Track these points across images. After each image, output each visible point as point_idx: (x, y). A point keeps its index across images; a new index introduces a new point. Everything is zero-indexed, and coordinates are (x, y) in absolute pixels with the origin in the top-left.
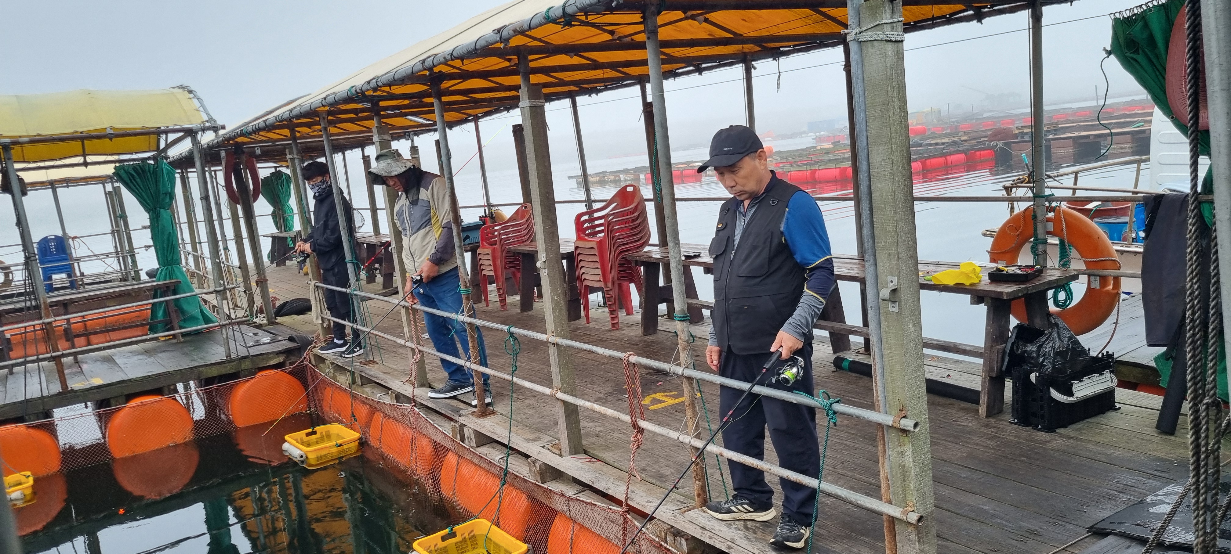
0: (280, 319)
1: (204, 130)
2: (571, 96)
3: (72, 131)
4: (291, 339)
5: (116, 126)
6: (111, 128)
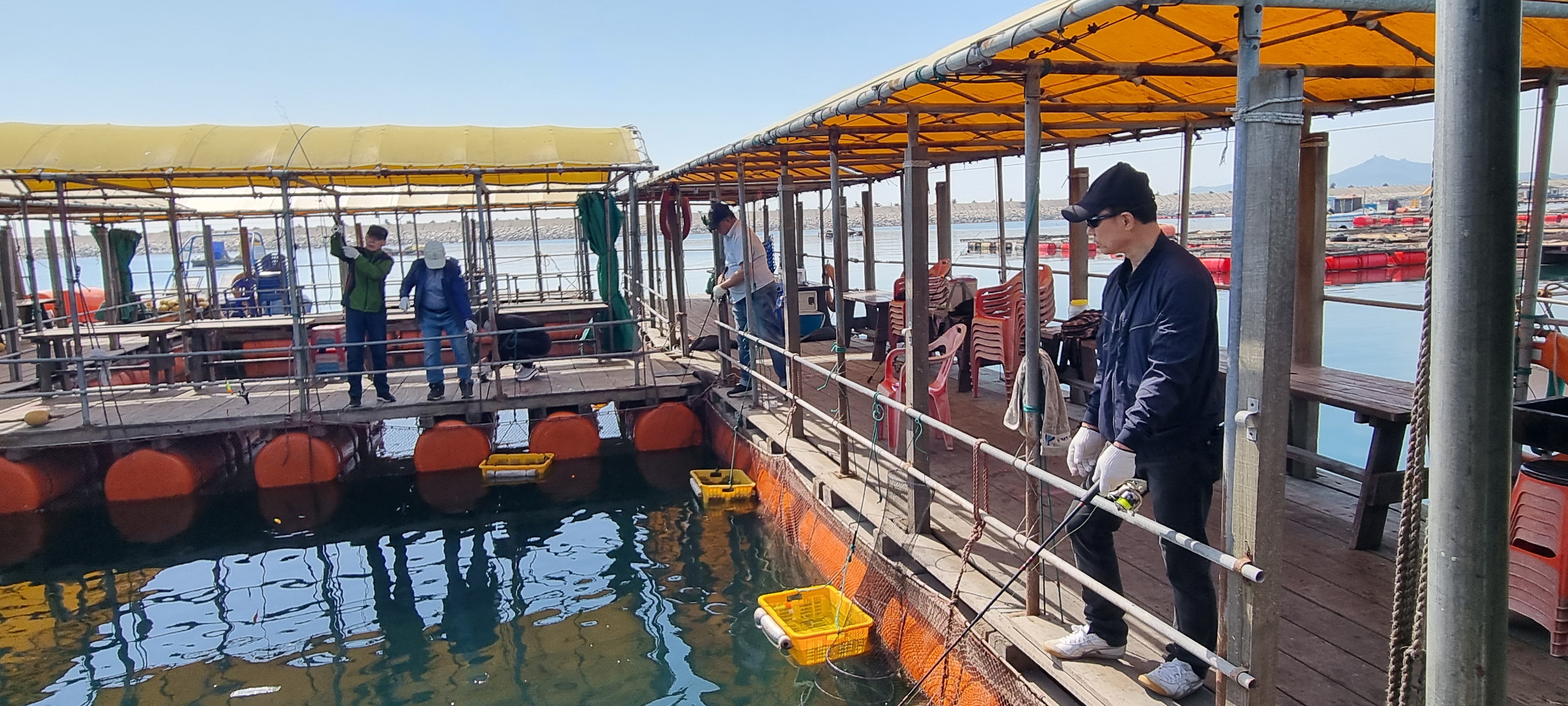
0: (695, 353)
1: (640, 169)
2: (998, 156)
3: (530, 164)
4: (695, 375)
5: (566, 162)
6: (562, 163)
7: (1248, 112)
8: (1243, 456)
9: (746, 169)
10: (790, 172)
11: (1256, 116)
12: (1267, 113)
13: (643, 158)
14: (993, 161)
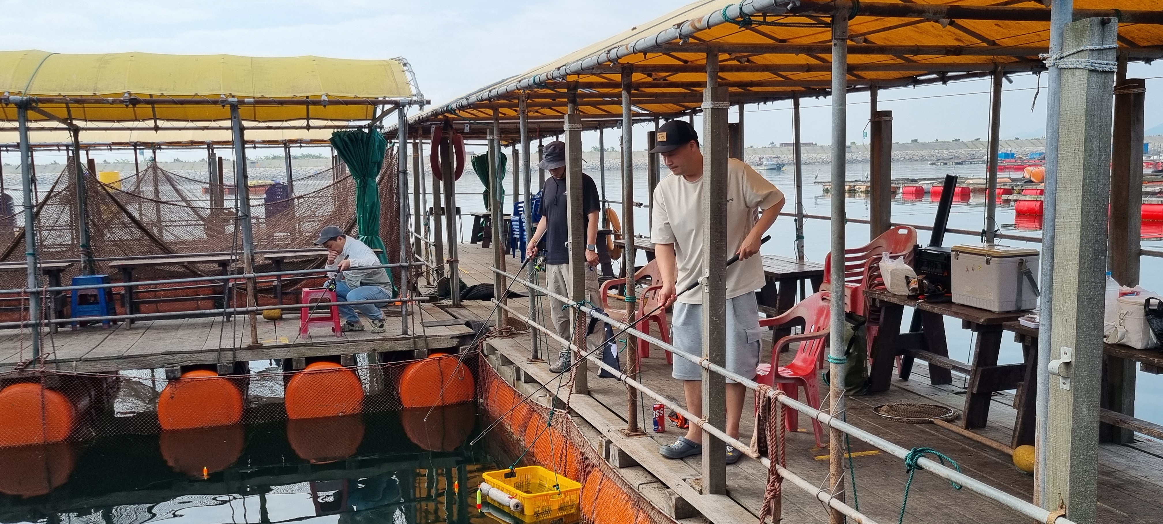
1: (411, 103)
2: (795, 97)
4: (469, 324)
8: (1057, 403)
13: (413, 91)
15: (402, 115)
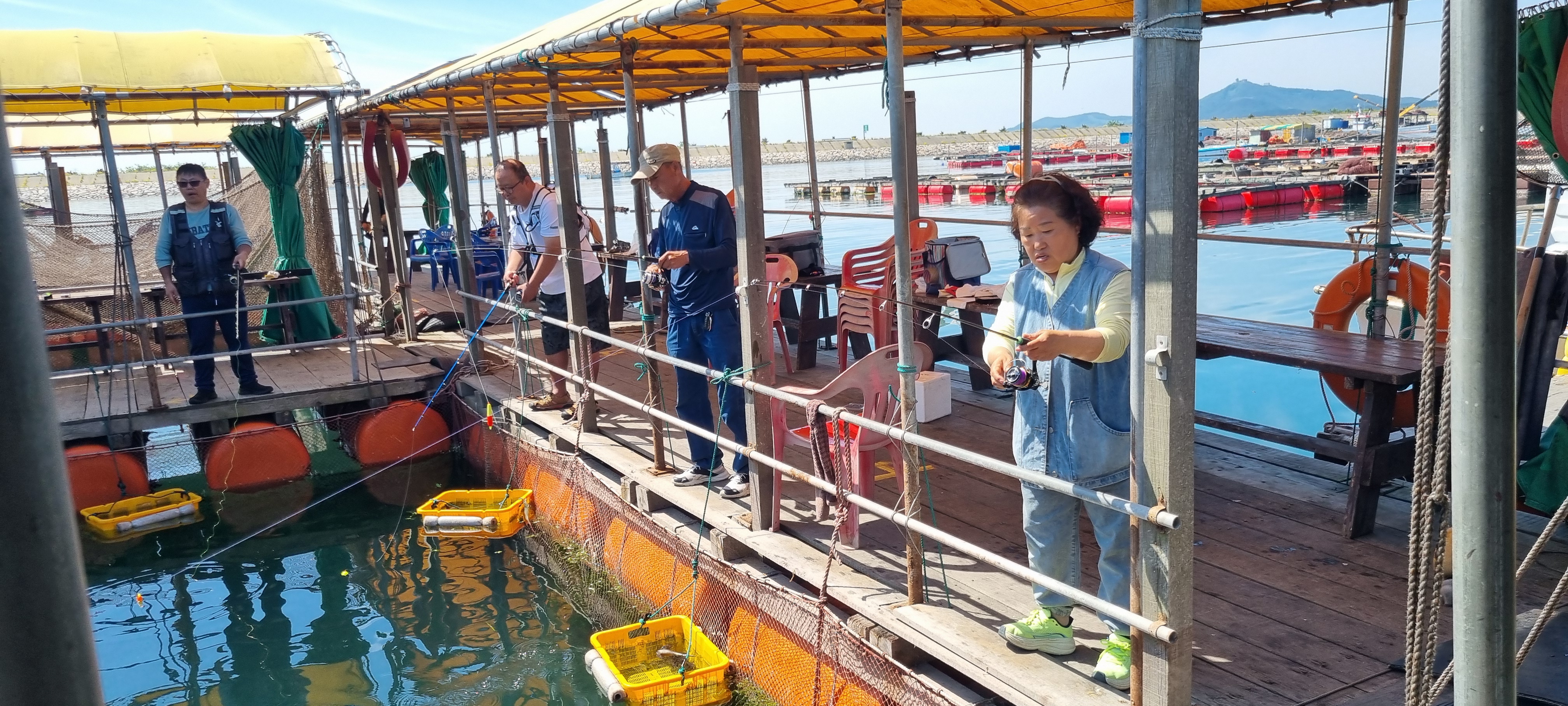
1: (343, 94)
2: (804, 77)
3: (181, 86)
4: (434, 362)
5: (234, 83)
6: (229, 85)
7: (1147, 27)
8: (1153, 397)
9: (496, 93)
10: (561, 98)
11: (1156, 32)
12: (1168, 29)
13: (348, 78)
14: (797, 84)
15: (331, 107)
